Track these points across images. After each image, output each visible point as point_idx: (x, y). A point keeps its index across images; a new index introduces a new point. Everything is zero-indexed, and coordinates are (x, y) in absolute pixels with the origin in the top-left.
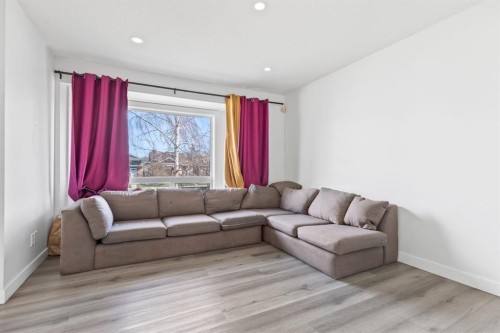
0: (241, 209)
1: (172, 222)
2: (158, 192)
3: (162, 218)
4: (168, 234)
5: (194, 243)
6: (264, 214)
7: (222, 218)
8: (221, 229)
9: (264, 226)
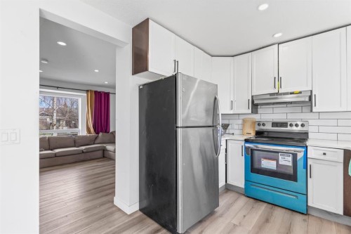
0: (94, 144)
1: (57, 151)
2: (49, 138)
3: (51, 150)
4: (56, 155)
5: (70, 159)
6: (104, 145)
7: (83, 148)
8: (83, 152)
9: (104, 150)
